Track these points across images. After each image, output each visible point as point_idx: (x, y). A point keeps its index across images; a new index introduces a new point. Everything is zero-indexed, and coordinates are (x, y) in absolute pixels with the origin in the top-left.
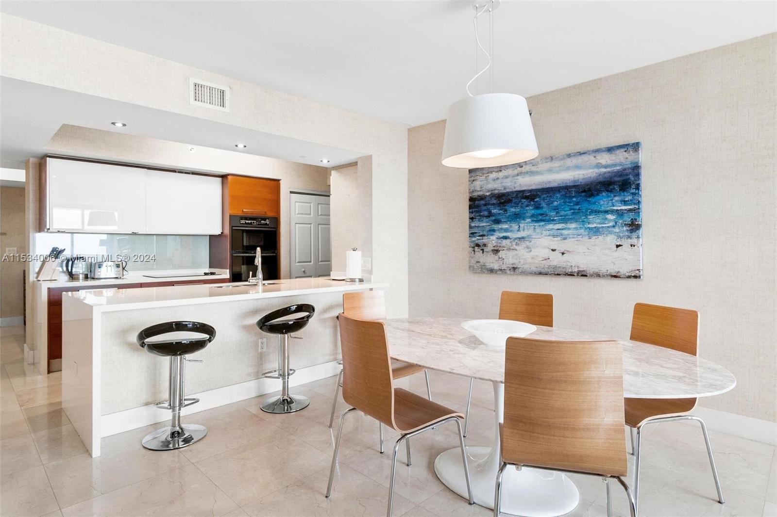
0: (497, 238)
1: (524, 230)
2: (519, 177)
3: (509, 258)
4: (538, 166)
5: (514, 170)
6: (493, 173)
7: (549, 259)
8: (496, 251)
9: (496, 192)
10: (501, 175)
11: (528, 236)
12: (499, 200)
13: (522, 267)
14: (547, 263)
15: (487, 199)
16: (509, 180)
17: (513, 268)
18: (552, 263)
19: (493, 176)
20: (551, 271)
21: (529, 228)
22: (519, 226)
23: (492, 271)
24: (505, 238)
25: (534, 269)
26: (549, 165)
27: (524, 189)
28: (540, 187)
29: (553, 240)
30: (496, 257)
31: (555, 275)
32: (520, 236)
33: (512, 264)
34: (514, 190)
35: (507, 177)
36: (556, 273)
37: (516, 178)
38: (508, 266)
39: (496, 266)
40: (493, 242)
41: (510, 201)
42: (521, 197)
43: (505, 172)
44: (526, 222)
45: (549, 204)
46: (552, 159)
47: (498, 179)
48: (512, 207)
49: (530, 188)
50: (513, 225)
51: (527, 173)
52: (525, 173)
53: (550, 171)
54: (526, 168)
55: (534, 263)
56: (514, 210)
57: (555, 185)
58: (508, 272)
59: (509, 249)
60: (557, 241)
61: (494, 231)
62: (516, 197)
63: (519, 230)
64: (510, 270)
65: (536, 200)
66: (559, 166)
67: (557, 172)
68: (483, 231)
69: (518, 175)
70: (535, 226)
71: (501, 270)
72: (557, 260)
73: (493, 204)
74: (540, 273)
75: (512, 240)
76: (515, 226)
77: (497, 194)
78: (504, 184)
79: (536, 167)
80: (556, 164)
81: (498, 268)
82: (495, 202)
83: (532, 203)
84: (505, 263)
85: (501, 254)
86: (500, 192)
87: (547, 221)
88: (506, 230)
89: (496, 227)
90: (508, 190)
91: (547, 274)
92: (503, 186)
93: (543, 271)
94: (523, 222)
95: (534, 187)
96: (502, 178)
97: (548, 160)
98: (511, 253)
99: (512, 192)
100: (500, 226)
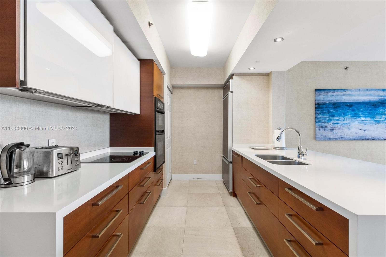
0: (333, 124)
1: (346, 120)
2: (344, 96)
3: (339, 133)
4: (353, 92)
5: (341, 93)
6: (331, 93)
7: (358, 133)
8: (332, 130)
9: (332, 102)
10: (335, 94)
11: (349, 123)
12: (333, 106)
13: (346, 137)
14: (357, 135)
15: (327, 105)
16: (339, 97)
17: (341, 137)
18: (360, 135)
19: (330, 94)
20: (359, 138)
21: (349, 119)
22: (344, 118)
23: (330, 139)
24: (337, 124)
25: (351, 138)
26: (358, 93)
27: (346, 102)
28: (354, 102)
29: (360, 125)
30: (332, 133)
31: (361, 140)
32: (344, 123)
33: (341, 136)
34: (342, 102)
35: (338, 95)
36: (362, 139)
37: (343, 96)
38: (338, 136)
39: (332, 137)
40: (330, 125)
41: (339, 107)
42: (345, 105)
43: (337, 93)
44: (348, 117)
45: (358, 109)
46: (360, 90)
47: (333, 96)
48: (340, 109)
49: (350, 102)
50: (341, 118)
51: (348, 95)
52: (347, 95)
53: (359, 95)
54: (347, 93)
55: (351, 135)
56: (342, 111)
57: (361, 101)
58: (339, 139)
59: (339, 129)
60: (362, 125)
61: (331, 120)
62: (343, 105)
63: (344, 120)
64: (340, 138)
65: (352, 107)
66: (363, 94)
67: (362, 96)
68: (325, 120)
69: (343, 95)
70: (352, 118)
71: (335, 138)
72: (362, 133)
73: (331, 107)
74: (355, 140)
75: (340, 125)
76: (342, 118)
77: (333, 103)
78: (337, 99)
79: (352, 93)
80: (362, 93)
81: (333, 138)
82: (331, 106)
83: (351, 108)
84: (337, 135)
85: (335, 131)
86: (334, 102)
87: (358, 117)
88: (338, 120)
89: (332, 118)
90: (338, 102)
91: (357, 140)
92: (336, 99)
93: (356, 138)
94: (346, 116)
95: (351, 102)
96: (335, 96)
97: (358, 90)
98: (340, 131)
99: (341, 103)
100: (334, 118)
